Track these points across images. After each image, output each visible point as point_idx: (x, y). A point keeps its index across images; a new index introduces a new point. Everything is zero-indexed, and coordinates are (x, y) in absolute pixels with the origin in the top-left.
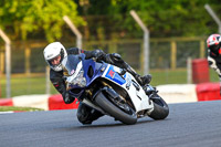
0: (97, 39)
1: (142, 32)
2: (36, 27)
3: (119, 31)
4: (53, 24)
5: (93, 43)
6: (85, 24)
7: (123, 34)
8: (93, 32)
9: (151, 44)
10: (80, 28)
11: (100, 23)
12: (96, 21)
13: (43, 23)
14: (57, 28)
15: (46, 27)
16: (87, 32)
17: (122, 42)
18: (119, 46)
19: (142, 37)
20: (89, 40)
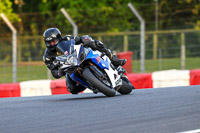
0: (31, 34)
1: (72, 27)
5: (27, 37)
6: (20, 20)
8: (27, 28)
10: (15, 24)
11: (34, 19)
12: (30, 17)
16: (22, 29)
20: (23, 35)
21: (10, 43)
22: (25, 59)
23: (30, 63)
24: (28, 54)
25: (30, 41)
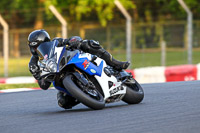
0: (145, 21)
1: (186, 14)
2: (89, 9)
3: (165, 13)
4: (104, 6)
5: (142, 24)
6: (134, 7)
7: (169, 17)
8: (142, 15)
9: (194, 25)
10: (130, 11)
11: (148, 6)
12: (144, 4)
13: (96, 5)
14: (108, 10)
15: (99, 9)
16: (136, 15)
17: (168, 23)
18: (165, 27)
19: (185, 18)
20: (138, 22)
21: (124, 30)
22: (139, 46)
23: (144, 49)
24: (142, 41)
25: (144, 28)
